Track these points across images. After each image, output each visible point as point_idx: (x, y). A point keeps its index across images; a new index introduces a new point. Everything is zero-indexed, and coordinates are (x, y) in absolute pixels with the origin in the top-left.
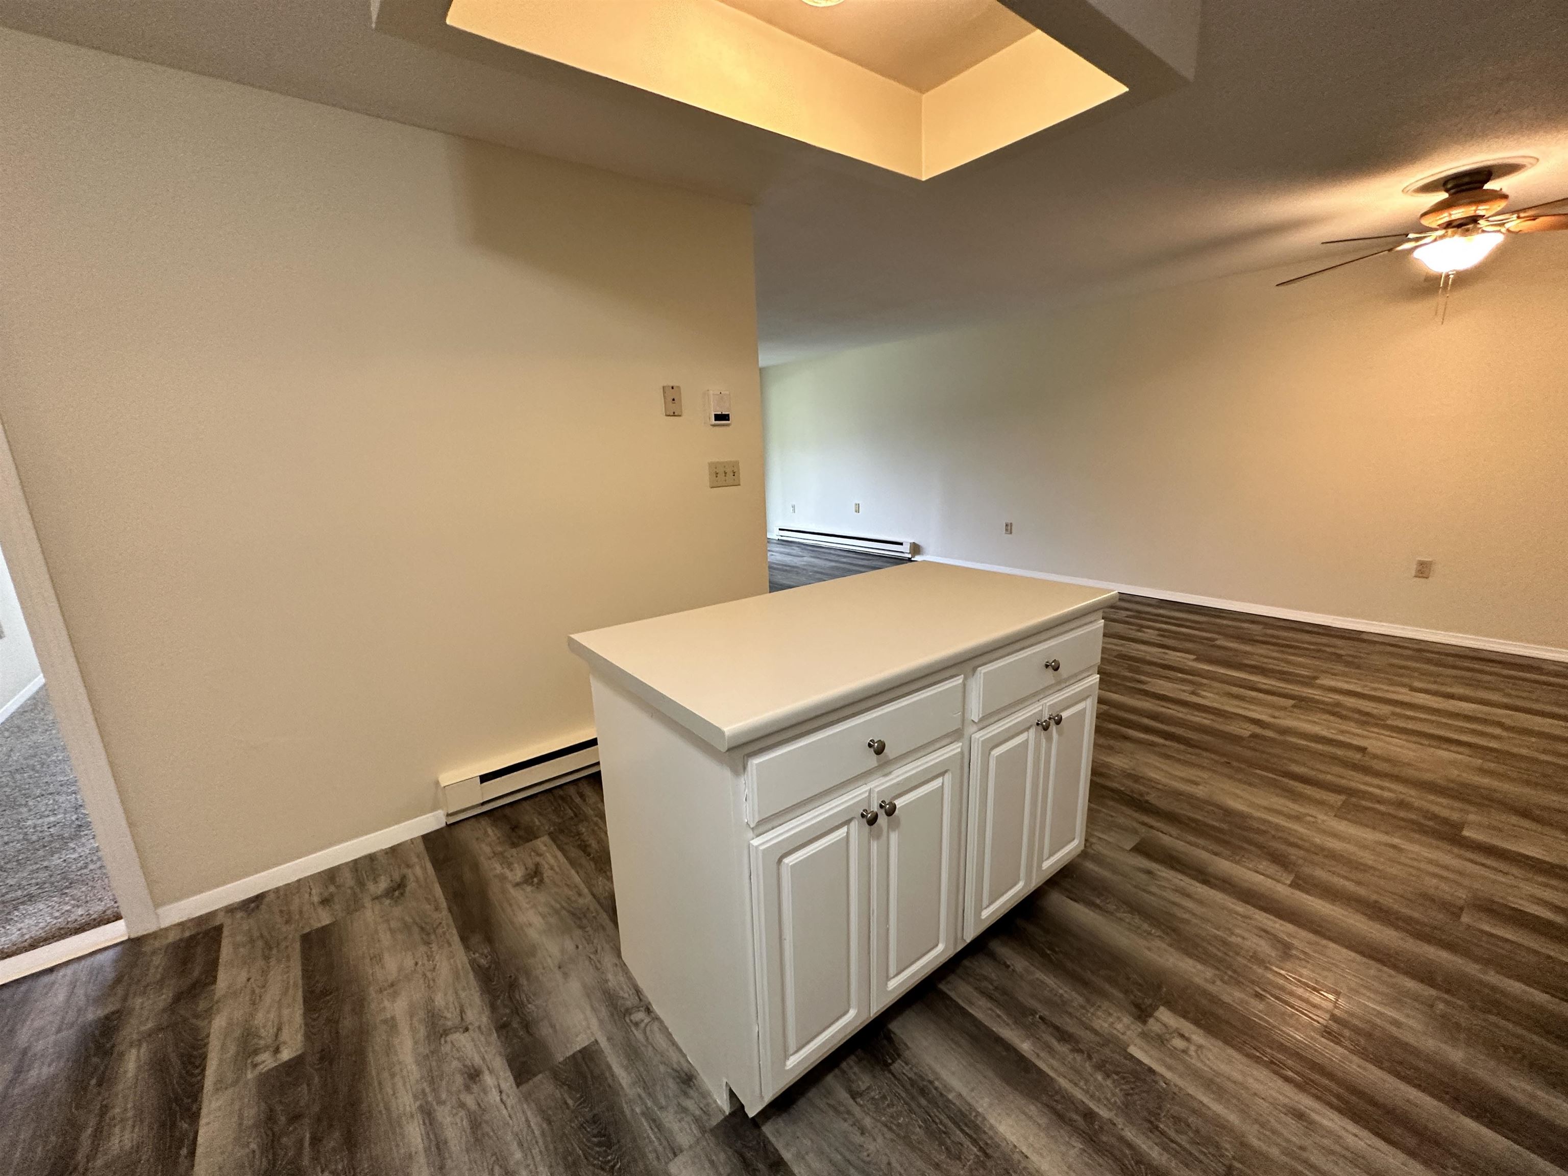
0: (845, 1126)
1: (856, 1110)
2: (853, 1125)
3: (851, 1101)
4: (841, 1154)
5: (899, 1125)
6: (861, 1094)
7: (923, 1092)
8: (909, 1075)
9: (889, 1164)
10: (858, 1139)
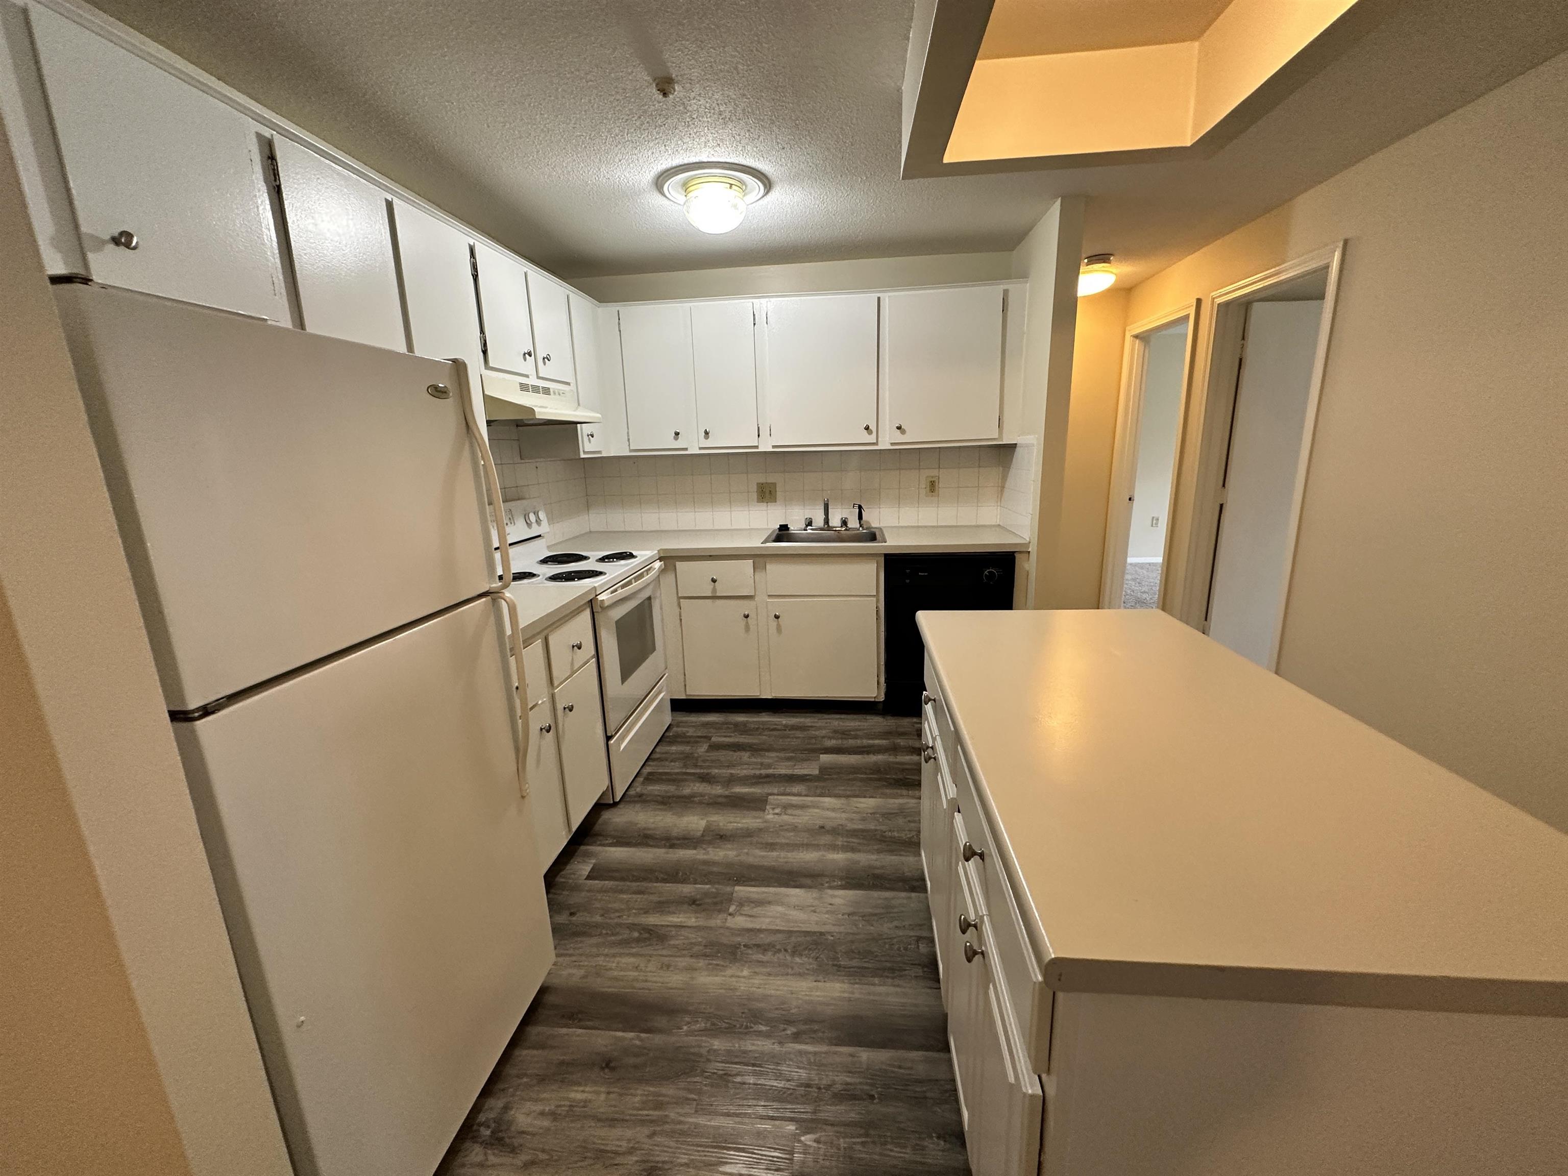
0: (907, 923)
1: (912, 933)
2: (904, 926)
3: (917, 935)
4: (895, 913)
5: (885, 943)
6: (917, 941)
7: (892, 970)
8: (907, 972)
9: (872, 926)
10: (896, 923)
